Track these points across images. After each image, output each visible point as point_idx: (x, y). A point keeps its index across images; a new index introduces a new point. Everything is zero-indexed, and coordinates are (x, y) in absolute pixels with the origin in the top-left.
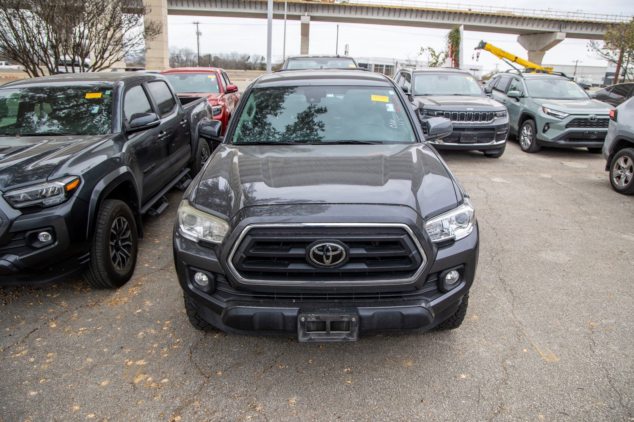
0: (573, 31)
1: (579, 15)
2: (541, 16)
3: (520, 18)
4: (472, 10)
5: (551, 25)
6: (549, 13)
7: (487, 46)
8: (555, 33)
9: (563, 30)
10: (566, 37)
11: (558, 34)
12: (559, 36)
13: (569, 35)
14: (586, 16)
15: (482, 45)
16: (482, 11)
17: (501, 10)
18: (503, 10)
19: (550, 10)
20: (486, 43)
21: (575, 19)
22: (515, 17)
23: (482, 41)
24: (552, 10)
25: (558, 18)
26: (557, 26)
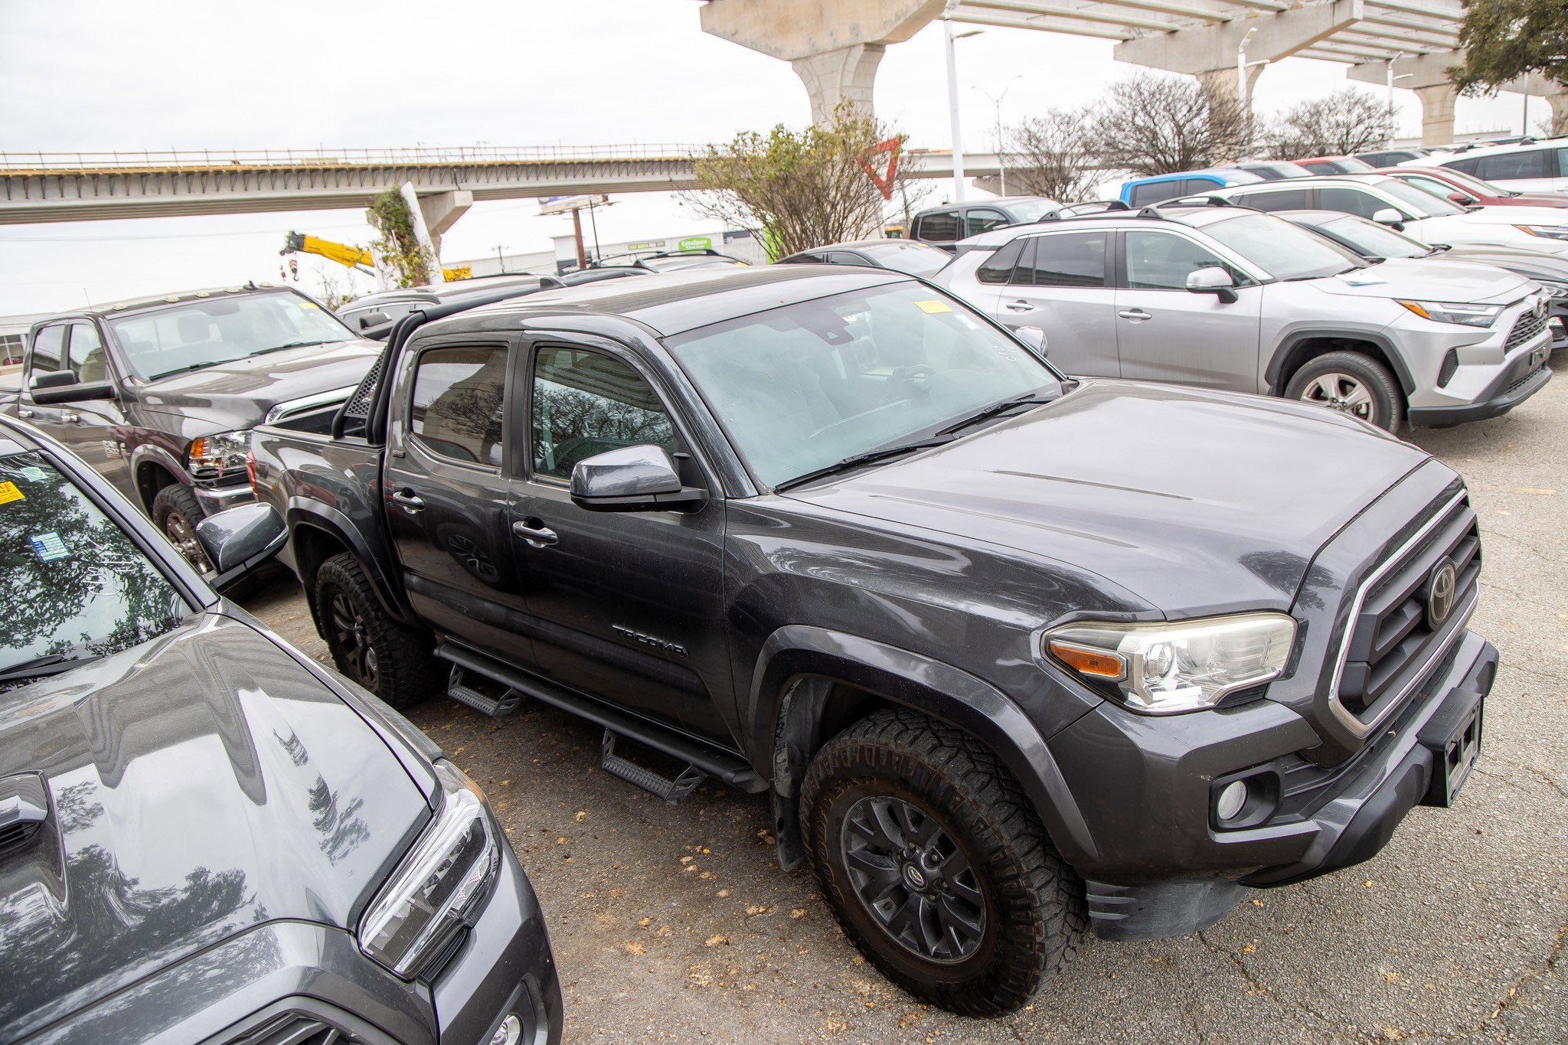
0: (482, 185)
1: (483, 151)
2: (407, 162)
3: (364, 169)
4: (241, 163)
5: (437, 178)
6: (423, 153)
7: (307, 243)
8: (449, 195)
9: (463, 186)
10: (475, 199)
11: (457, 194)
12: (461, 197)
13: (478, 195)
14: (499, 152)
15: (297, 243)
16: (271, 163)
17: (314, 155)
18: (320, 155)
19: (422, 146)
20: (303, 237)
21: (479, 160)
22: (352, 170)
23: (293, 233)
24: (427, 147)
25: (444, 162)
26: (448, 179)
